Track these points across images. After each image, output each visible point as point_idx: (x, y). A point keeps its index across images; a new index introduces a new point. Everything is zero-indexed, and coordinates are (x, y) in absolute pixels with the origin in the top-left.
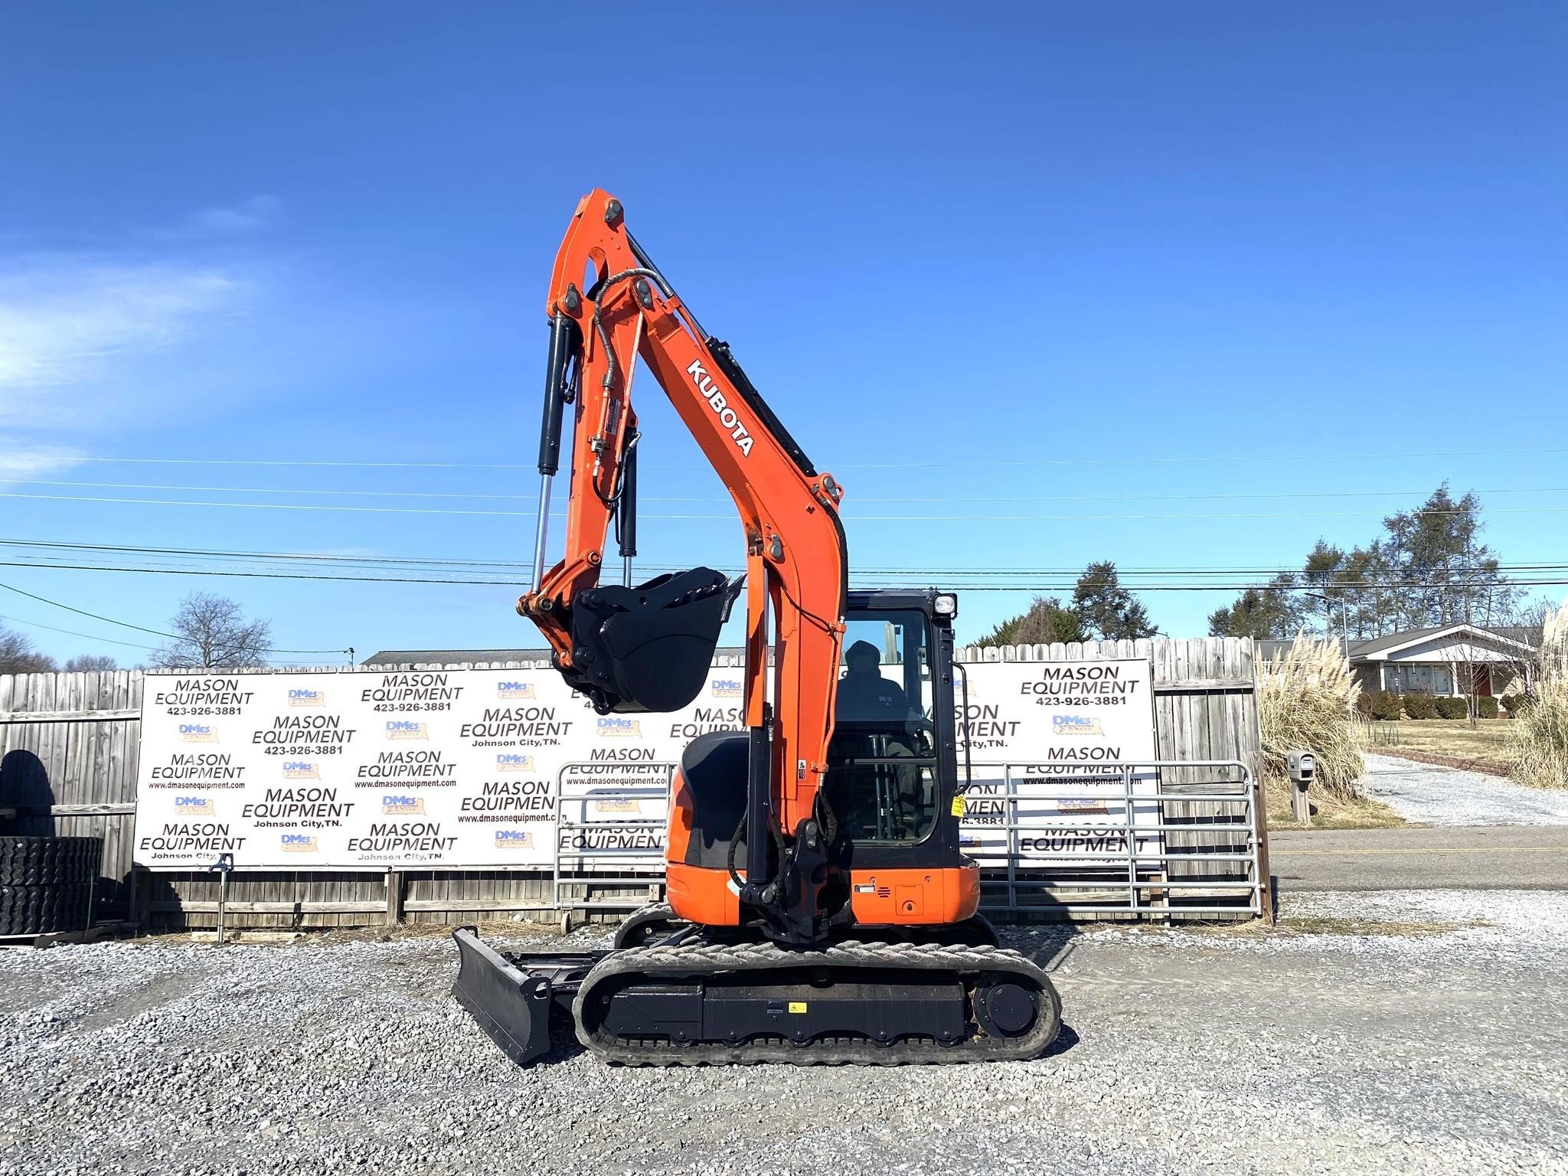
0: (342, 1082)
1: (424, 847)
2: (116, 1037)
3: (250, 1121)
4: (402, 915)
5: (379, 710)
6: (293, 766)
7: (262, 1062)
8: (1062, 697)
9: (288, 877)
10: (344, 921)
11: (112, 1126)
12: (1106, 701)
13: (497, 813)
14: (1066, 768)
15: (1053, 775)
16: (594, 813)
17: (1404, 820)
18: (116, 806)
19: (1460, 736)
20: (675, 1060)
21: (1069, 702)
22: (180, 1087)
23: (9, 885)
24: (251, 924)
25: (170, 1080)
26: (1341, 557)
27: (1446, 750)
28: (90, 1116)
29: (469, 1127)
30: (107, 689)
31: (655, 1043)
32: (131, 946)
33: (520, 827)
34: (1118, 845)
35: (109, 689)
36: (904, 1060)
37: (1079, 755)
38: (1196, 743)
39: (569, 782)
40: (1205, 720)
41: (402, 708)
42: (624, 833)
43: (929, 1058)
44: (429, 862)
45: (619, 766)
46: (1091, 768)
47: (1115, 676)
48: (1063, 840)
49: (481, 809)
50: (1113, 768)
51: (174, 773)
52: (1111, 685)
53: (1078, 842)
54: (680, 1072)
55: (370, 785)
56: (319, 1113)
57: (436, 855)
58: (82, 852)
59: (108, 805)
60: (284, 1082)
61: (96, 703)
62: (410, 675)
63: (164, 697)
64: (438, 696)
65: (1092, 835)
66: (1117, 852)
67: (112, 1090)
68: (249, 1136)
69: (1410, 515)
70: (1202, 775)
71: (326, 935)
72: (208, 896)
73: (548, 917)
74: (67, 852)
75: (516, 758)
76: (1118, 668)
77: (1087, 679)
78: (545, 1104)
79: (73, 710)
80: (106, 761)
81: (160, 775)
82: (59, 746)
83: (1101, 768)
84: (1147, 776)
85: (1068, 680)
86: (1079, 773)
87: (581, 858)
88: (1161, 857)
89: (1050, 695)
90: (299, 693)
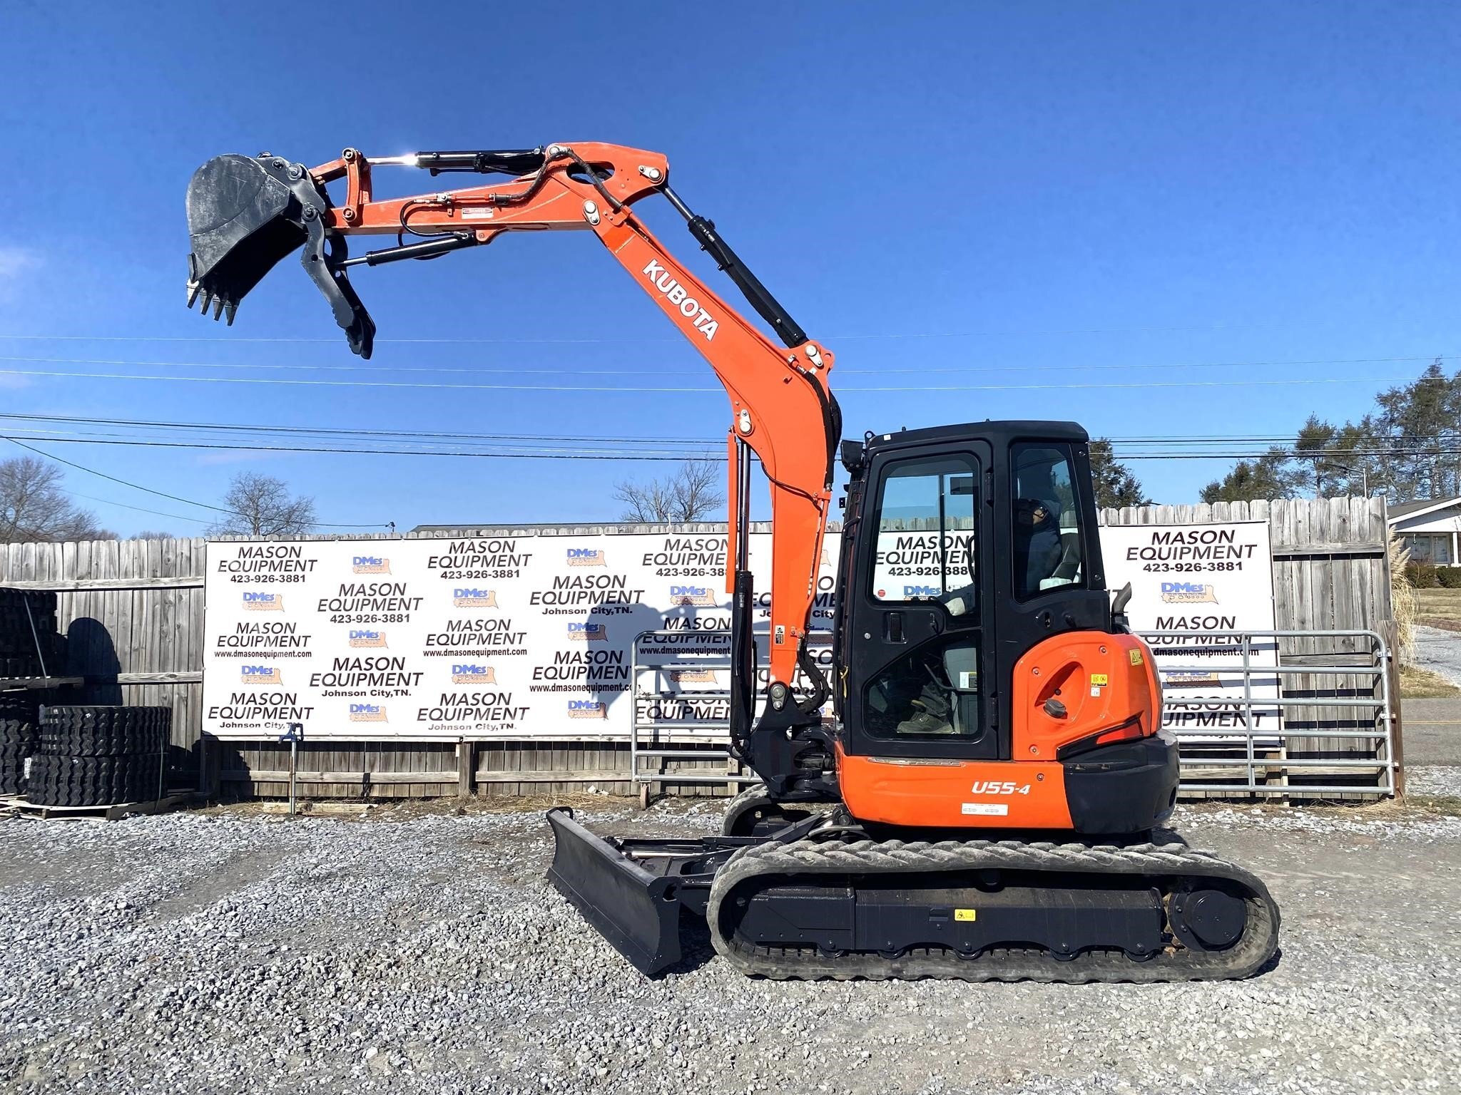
0: (450, 994)
1: (496, 717)
2: (193, 927)
3: (355, 1047)
4: (474, 786)
5: (446, 577)
6: (360, 634)
8: (1171, 562)
9: (357, 746)
10: (415, 792)
11: (196, 1052)
12: (1221, 567)
13: (569, 682)
14: (1176, 638)
15: (1162, 646)
16: (669, 683)
17: (1457, 688)
18: (183, 674)
20: (827, 973)
21: (1179, 568)
22: (270, 999)
23: (79, 755)
24: (321, 793)
25: (258, 988)
26: (1332, 432)
28: (172, 1036)
29: (610, 1061)
30: (170, 556)
31: (799, 952)
32: (203, 818)
33: (593, 698)
34: (1232, 720)
35: (171, 556)
36: (1092, 977)
37: (1190, 624)
38: (1317, 610)
39: (643, 652)
40: (1326, 587)
41: (470, 575)
42: (700, 704)
44: (501, 732)
45: (694, 636)
46: (1203, 638)
47: (1230, 541)
48: (1172, 714)
49: (553, 678)
50: (1227, 638)
51: (239, 642)
52: (1226, 550)
53: (1188, 716)
54: (834, 988)
55: (439, 653)
56: (432, 1038)
57: (508, 725)
58: (151, 721)
59: (175, 673)
60: (385, 993)
61: (159, 570)
62: (477, 542)
63: (227, 564)
64: (506, 563)
65: (1203, 709)
66: (1231, 727)
67: (194, 1002)
68: (356, 1069)
69: (1403, 391)
70: (1323, 644)
71: (399, 807)
72: (277, 765)
73: (623, 788)
74: (136, 722)
75: (588, 627)
76: (1233, 532)
77: (1199, 544)
78: (692, 1031)
79: (136, 578)
80: (172, 630)
81: (226, 643)
82: (125, 614)
83: (1214, 639)
84: (1266, 647)
85: (1179, 545)
86: (1190, 643)
87: (656, 729)
88: (1280, 733)
89: (1158, 561)
90: (364, 560)
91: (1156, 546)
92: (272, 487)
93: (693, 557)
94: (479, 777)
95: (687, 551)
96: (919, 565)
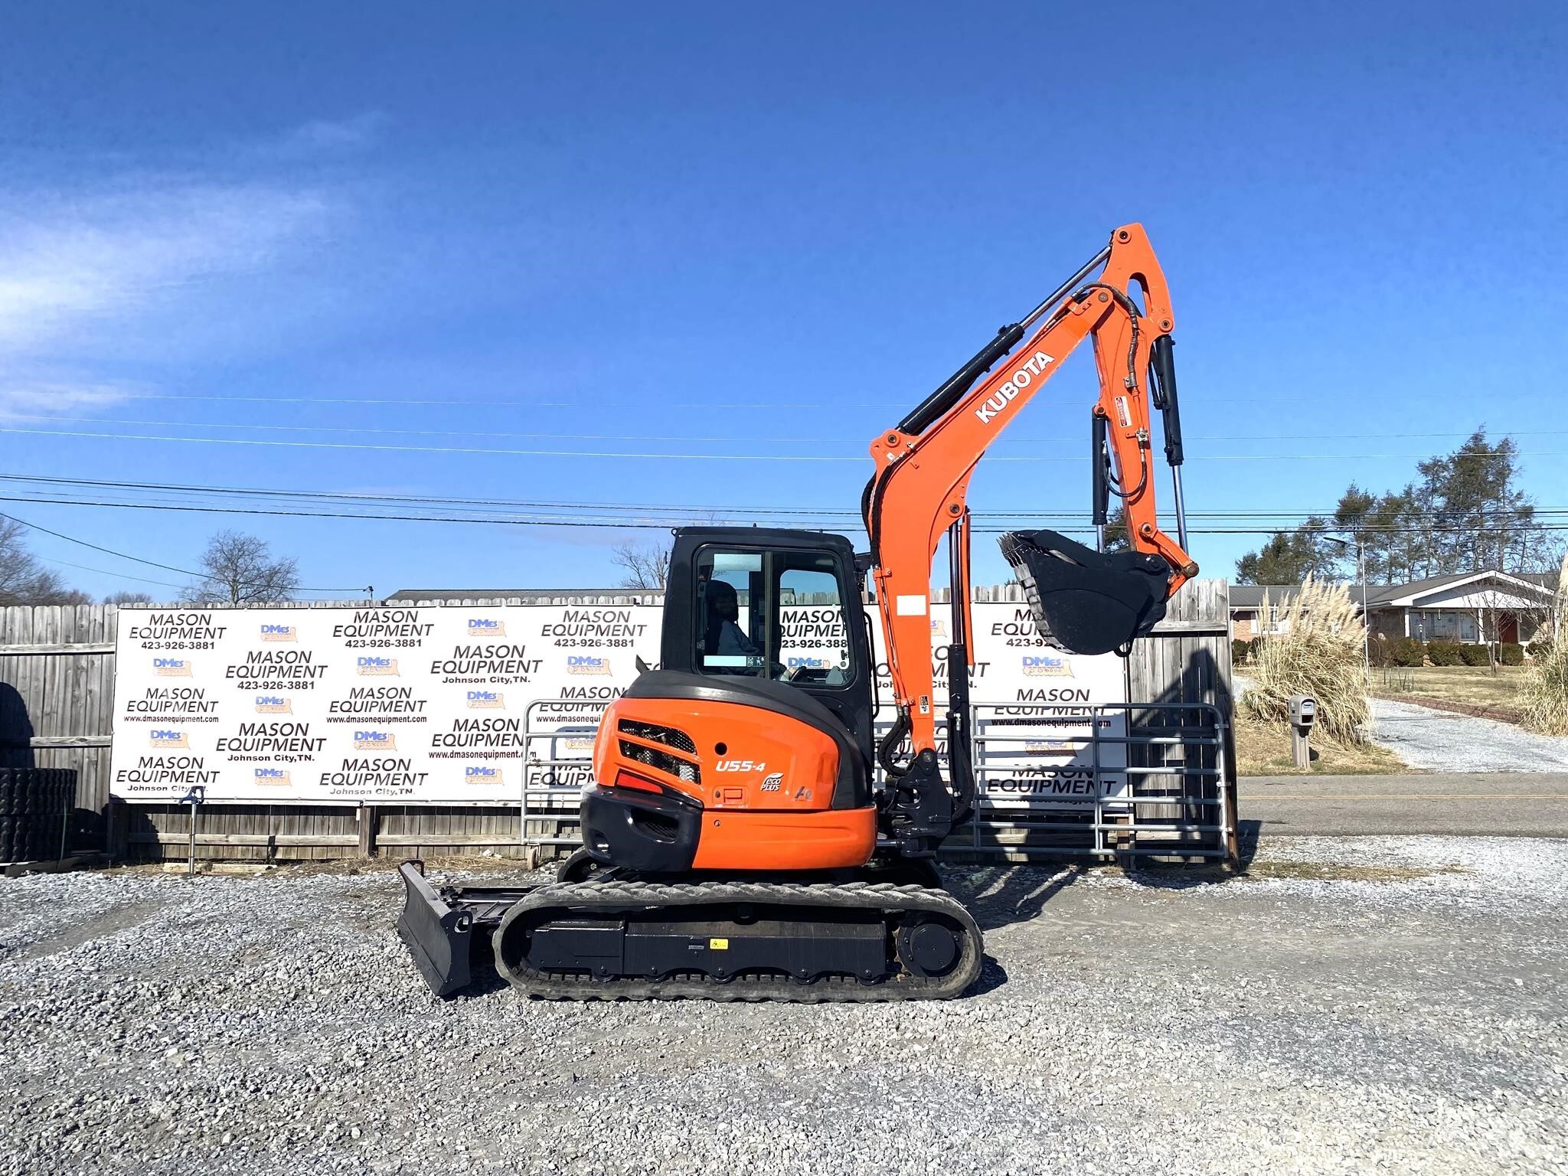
0: (261, 1012)
1: (395, 782)
2: (56, 964)
3: (161, 1048)
4: (374, 848)
5: (350, 646)
6: (266, 700)
7: (189, 990)
8: (1032, 638)
9: (262, 810)
10: (316, 854)
13: (467, 749)
14: (1035, 709)
15: (1022, 716)
16: (564, 750)
17: (1406, 766)
18: (92, 738)
19: (1478, 683)
20: (594, 994)
21: (1039, 643)
22: (101, 1014)
24: (226, 856)
25: (93, 1007)
26: (1372, 502)
27: (1460, 696)
29: (372, 1057)
30: (83, 623)
31: (577, 977)
32: (101, 875)
33: (490, 764)
34: (1085, 787)
35: (85, 623)
36: (823, 998)
37: (1048, 696)
38: (1168, 685)
39: (539, 720)
40: (1177, 662)
41: (373, 644)
43: (849, 996)
44: (400, 797)
45: (589, 704)
46: (1059, 709)
48: (1030, 781)
49: (451, 745)
50: (1082, 710)
51: (149, 707)
53: (1044, 784)
54: (599, 1007)
55: (342, 720)
56: (229, 1042)
57: (407, 790)
58: (54, 784)
59: (86, 738)
60: (204, 1011)
61: (72, 636)
62: (381, 612)
63: (138, 631)
64: (409, 633)
65: (1059, 777)
66: (1084, 794)
67: (33, 1016)
68: (154, 1063)
69: (1445, 459)
70: (1173, 717)
71: (296, 868)
72: (184, 828)
73: (518, 852)
74: (40, 783)
75: (487, 695)
78: (454, 1036)
79: (50, 644)
80: (83, 694)
81: (135, 708)
82: (37, 679)
83: (1070, 710)
84: (1117, 718)
86: (1048, 714)
87: (550, 794)
88: (1128, 799)
89: (1020, 636)
90: (271, 628)
91: (1019, 623)
92: (252, 547)
93: (590, 628)
94: (379, 840)
95: (585, 622)
96: (802, 638)
